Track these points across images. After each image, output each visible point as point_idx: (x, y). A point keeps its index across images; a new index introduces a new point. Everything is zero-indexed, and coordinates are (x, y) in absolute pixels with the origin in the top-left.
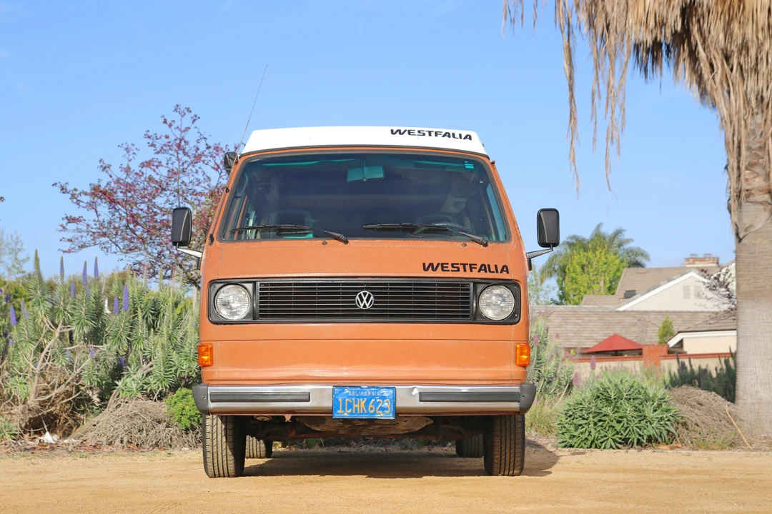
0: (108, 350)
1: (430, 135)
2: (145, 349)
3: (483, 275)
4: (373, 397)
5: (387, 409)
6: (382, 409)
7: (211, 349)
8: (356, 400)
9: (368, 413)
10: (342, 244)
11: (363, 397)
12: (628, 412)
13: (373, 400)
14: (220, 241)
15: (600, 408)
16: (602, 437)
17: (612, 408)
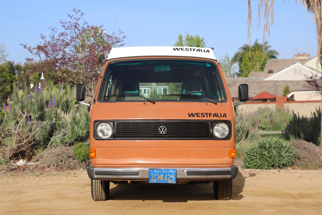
0: (46, 123)
1: (191, 50)
2: (63, 124)
3: (215, 118)
4: (166, 174)
5: (173, 179)
6: (171, 179)
7: (95, 151)
8: (159, 175)
9: (164, 181)
10: (152, 104)
11: (162, 174)
12: (274, 153)
13: (167, 175)
14: (98, 101)
15: (262, 152)
16: (263, 165)
17: (267, 152)
